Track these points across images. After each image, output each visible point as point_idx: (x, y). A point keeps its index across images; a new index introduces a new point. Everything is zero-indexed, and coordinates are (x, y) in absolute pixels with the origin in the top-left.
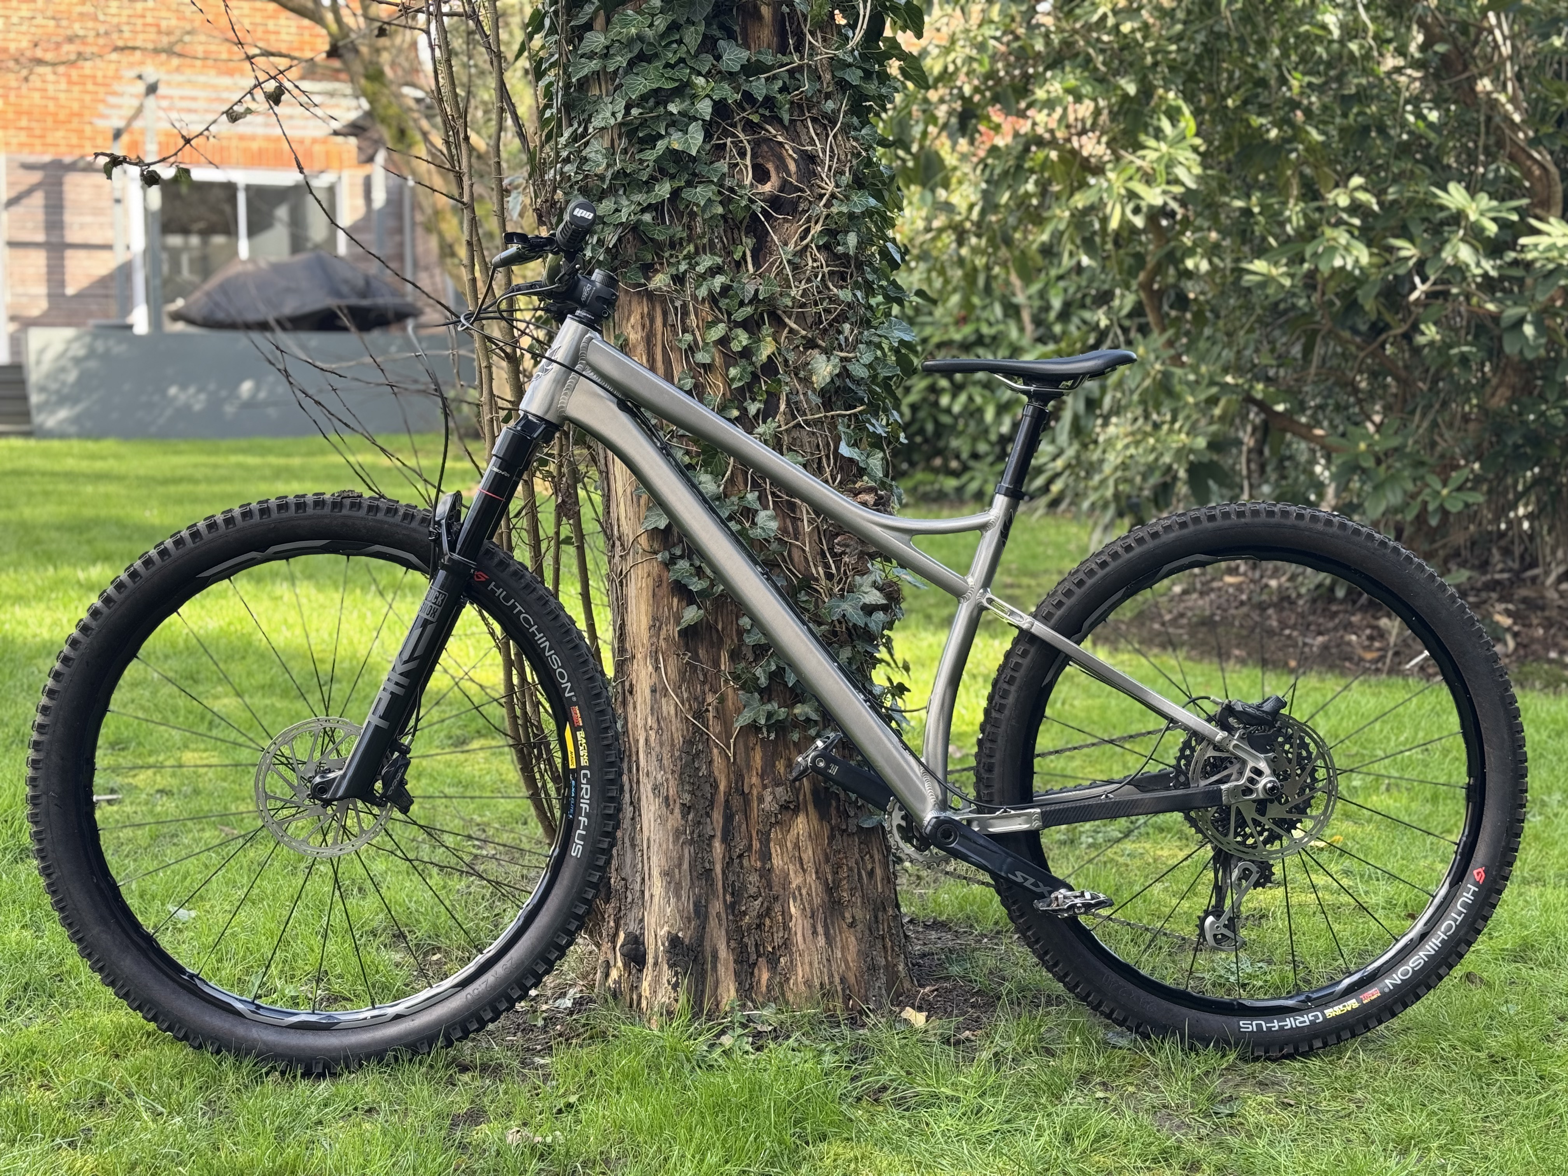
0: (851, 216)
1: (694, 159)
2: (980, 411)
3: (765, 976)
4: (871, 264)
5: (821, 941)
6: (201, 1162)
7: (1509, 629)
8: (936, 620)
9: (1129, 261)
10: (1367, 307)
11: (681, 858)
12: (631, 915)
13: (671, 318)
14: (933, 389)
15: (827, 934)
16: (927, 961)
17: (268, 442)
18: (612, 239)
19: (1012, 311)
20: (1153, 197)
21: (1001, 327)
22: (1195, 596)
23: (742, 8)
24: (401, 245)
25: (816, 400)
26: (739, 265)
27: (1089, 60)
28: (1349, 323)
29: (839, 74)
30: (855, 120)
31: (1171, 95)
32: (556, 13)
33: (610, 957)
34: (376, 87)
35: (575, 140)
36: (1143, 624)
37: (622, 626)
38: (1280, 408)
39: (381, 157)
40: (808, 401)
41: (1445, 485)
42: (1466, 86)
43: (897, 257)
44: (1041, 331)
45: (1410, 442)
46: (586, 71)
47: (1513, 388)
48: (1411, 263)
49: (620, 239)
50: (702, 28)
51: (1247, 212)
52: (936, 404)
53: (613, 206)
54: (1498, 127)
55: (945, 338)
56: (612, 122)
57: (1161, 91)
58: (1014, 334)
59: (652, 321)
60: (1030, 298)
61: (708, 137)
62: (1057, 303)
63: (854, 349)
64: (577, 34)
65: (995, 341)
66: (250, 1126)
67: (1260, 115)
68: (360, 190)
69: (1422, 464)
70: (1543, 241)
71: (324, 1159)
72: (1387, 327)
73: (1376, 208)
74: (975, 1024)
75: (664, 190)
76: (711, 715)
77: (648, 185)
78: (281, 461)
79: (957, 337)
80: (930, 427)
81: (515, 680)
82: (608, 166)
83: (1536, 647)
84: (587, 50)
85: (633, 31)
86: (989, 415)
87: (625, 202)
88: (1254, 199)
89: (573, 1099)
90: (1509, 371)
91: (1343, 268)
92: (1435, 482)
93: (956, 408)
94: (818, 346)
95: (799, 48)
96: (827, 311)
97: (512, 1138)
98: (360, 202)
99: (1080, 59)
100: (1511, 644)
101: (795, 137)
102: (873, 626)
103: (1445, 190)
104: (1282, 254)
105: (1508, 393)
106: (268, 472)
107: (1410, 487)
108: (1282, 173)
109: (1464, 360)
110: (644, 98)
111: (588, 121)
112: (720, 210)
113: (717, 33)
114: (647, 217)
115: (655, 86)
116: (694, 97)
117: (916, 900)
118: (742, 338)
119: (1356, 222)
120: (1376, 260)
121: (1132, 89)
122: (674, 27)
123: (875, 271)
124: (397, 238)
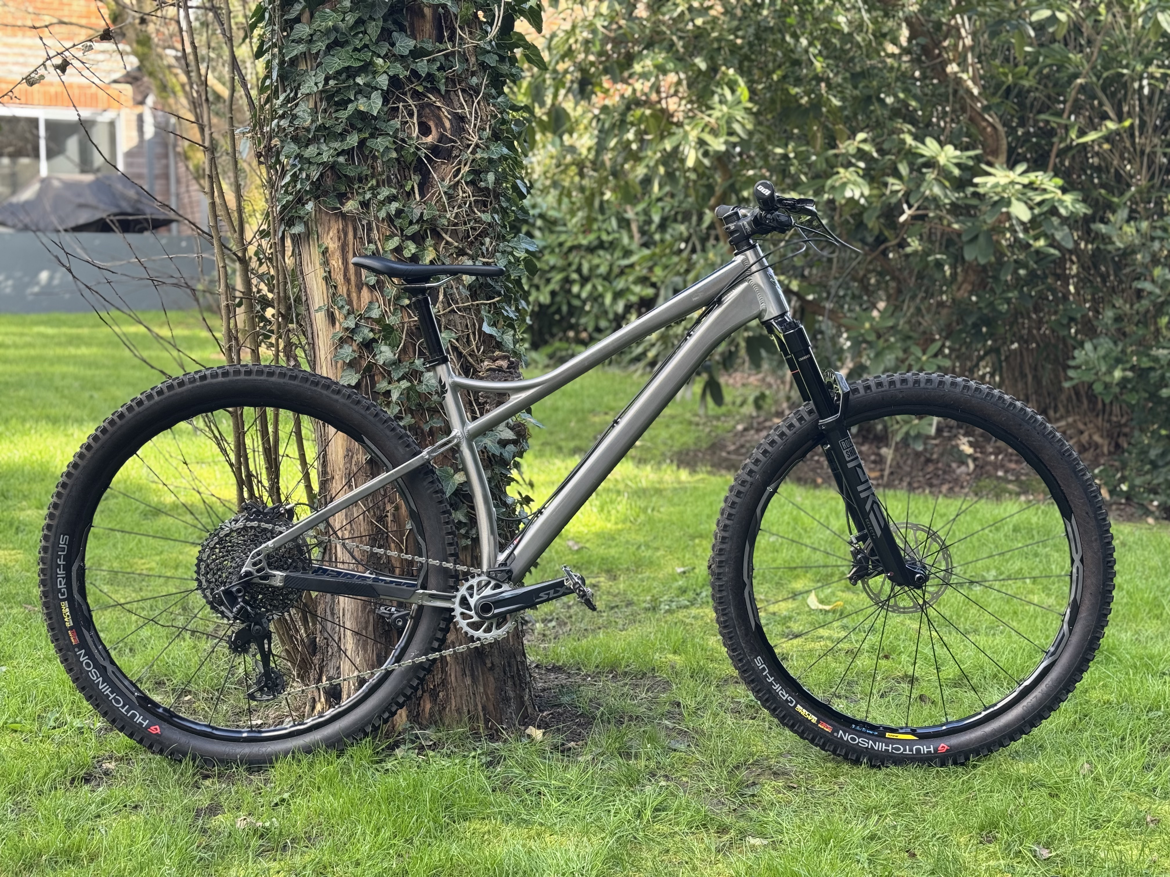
0: (490, 160)
1: (375, 118)
2: (601, 296)
3: (428, 706)
4: (505, 196)
5: (468, 681)
6: (10, 844)
7: (970, 456)
8: (565, 450)
9: (703, 190)
10: (870, 225)
11: (367, 622)
12: (331, 664)
13: (360, 232)
14: (567, 280)
15: (473, 676)
16: (546, 694)
17: (63, 316)
18: (315, 175)
19: (624, 223)
20: (718, 145)
21: (617, 235)
22: (752, 432)
23: (410, 9)
24: (167, 166)
25: (466, 293)
26: (409, 194)
27: (672, 45)
28: (859, 236)
29: (481, 58)
30: (493, 91)
31: (731, 71)
32: (274, 9)
33: (316, 694)
34: (146, 50)
35: (288, 102)
36: (714, 453)
37: (325, 456)
38: (810, 297)
39: (150, 100)
40: (460, 293)
41: (924, 353)
42: (939, 68)
43: (524, 191)
44: (645, 238)
45: (902, 322)
46: (295, 53)
47: (973, 284)
48: (900, 195)
49: (321, 175)
50: (381, 23)
51: (785, 157)
52: (569, 291)
53: (316, 151)
54: (962, 98)
55: (576, 243)
56: (315, 89)
57: (723, 68)
58: (626, 240)
59: (346, 234)
60: (637, 214)
61: (386, 101)
62: (656, 218)
63: (493, 256)
64: (289, 25)
65: (611, 246)
66: (47, 819)
67: (795, 86)
68: (134, 124)
69: (910, 337)
70: (990, 181)
71: (101, 841)
72: (886, 240)
73: (875, 155)
74: (576, 737)
75: (353, 140)
76: (389, 519)
77: (342, 136)
78: (74, 331)
79: (585, 242)
80: (565, 308)
81: (246, 495)
82: (313, 121)
83: (989, 468)
84: (296, 37)
85: (330, 24)
86: (608, 299)
87: (324, 147)
88: (790, 147)
89: (286, 796)
90: (970, 272)
91: (852, 199)
92: (917, 351)
93: (584, 295)
94: (466, 254)
95: (452, 39)
96: (474, 229)
97: (240, 824)
98: (135, 134)
99: (665, 44)
100: (971, 466)
101: (449, 102)
102: (506, 455)
103: (923, 143)
104: (810, 187)
105: (970, 288)
106: (63, 339)
107: (901, 354)
108: (811, 129)
109: (939, 265)
110: (339, 73)
111: (298, 88)
112: (394, 155)
113: (392, 27)
114: (341, 159)
115: (346, 65)
116: (375, 73)
117: (541, 652)
118: (411, 248)
119: (862, 165)
120: (875, 192)
121: (703, 66)
122: (360, 22)
123: (508, 200)
124: (164, 161)
